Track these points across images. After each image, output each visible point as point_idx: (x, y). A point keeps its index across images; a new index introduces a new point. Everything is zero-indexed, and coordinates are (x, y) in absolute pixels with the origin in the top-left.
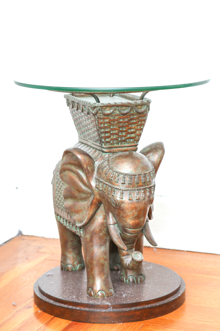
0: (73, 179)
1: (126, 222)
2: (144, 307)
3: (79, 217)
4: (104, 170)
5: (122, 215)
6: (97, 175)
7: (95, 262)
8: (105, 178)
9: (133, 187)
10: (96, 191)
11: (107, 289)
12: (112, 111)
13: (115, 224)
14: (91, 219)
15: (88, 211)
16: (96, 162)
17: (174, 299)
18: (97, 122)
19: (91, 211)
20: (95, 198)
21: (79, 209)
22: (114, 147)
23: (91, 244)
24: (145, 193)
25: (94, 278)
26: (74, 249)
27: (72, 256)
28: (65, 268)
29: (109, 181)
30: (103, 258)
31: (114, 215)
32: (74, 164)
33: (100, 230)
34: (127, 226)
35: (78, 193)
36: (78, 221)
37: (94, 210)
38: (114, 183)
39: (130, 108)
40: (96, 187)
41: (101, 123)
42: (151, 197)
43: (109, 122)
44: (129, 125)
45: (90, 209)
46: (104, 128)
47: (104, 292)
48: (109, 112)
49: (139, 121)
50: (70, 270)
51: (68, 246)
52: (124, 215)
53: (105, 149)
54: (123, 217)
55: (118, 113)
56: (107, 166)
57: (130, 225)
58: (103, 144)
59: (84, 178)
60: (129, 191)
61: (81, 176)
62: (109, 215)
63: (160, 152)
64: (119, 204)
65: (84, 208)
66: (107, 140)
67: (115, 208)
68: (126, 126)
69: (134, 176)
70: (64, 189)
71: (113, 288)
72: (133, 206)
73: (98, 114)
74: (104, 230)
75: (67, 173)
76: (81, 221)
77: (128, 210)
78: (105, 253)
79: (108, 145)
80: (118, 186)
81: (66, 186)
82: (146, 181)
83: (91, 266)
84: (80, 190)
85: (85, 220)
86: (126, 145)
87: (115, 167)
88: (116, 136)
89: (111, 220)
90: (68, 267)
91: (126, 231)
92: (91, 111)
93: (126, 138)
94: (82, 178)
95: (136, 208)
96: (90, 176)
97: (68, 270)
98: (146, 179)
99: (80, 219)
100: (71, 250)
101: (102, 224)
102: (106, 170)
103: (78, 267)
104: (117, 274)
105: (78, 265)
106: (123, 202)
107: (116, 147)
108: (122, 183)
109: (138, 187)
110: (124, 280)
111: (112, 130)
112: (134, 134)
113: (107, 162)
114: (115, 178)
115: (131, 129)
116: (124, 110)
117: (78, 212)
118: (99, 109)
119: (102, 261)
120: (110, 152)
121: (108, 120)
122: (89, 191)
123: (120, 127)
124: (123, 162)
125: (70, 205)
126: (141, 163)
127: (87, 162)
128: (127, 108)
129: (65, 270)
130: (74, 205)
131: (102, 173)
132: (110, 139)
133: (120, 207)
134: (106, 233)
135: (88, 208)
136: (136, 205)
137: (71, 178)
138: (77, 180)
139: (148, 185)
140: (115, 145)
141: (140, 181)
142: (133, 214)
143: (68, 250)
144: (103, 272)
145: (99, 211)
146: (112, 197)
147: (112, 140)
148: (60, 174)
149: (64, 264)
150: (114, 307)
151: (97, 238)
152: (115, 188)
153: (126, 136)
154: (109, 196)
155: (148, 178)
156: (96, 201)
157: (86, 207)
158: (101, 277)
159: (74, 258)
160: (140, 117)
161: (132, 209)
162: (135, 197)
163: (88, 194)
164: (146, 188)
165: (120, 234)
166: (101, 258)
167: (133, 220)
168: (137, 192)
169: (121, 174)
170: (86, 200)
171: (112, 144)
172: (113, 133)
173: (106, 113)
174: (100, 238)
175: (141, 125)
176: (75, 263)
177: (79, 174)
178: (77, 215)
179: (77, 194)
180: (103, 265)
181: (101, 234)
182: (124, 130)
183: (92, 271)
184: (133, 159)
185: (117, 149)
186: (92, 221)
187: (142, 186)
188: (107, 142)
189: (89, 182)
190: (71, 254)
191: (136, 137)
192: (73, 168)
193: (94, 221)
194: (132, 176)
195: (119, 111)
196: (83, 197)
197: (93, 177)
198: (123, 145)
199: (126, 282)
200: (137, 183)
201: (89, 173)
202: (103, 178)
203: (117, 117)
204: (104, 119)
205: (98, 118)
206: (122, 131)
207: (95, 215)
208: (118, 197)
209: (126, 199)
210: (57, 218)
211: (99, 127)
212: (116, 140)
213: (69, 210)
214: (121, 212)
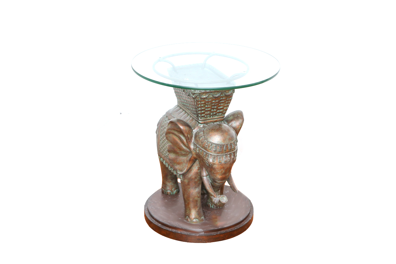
0: (176, 141)
1: (216, 177)
2: (226, 231)
3: (180, 168)
4: (201, 139)
5: (213, 172)
6: (195, 141)
7: (191, 199)
8: (202, 146)
9: (222, 153)
10: (194, 152)
11: (200, 217)
12: (207, 96)
13: (207, 175)
14: (189, 170)
15: (187, 164)
16: (193, 130)
17: (247, 222)
18: (196, 103)
19: (189, 165)
20: (193, 156)
21: (180, 162)
22: (208, 120)
23: (189, 186)
24: (230, 157)
25: (190, 210)
26: (172, 180)
27: (171, 185)
28: (165, 193)
29: (205, 148)
30: (197, 196)
31: (206, 170)
32: (177, 131)
33: (196, 178)
34: (216, 179)
35: (180, 151)
36: (179, 170)
37: (192, 164)
38: (209, 150)
39: (220, 93)
40: (194, 149)
41: (199, 104)
42: (235, 159)
43: (205, 103)
44: (219, 104)
45: (189, 164)
46: (201, 107)
47: (198, 219)
48: (205, 97)
49: (226, 101)
50: (169, 194)
51: (168, 178)
52: (215, 172)
53: (201, 121)
54: (214, 173)
55: (212, 97)
56: (203, 137)
57: (219, 178)
58: (199, 118)
59: (185, 141)
60: (219, 156)
61: (182, 139)
62: (203, 169)
63: (240, 121)
64: (211, 165)
65: (184, 161)
66: (203, 115)
67: (208, 167)
68: (217, 105)
69: (223, 146)
70: (168, 146)
71: (203, 216)
72: (222, 167)
73: (197, 98)
74: (198, 177)
75: (171, 135)
76: (181, 171)
77: (218, 169)
78: (199, 193)
79: (203, 119)
80: (211, 152)
81: (170, 144)
82: (232, 148)
83: (188, 201)
84: (181, 149)
85: (184, 170)
86: (216, 117)
87: (209, 139)
88: (209, 112)
89: (204, 173)
90: (167, 192)
91: (215, 182)
92: (192, 95)
93: (216, 112)
94: (183, 140)
95: (223, 168)
96: (189, 141)
97: (167, 194)
98: (232, 146)
99: (181, 169)
100: (170, 180)
101: (197, 173)
102: (202, 139)
103: (175, 192)
104: (204, 198)
105: (175, 190)
106: (214, 164)
107: (209, 119)
108: (214, 151)
109: (225, 153)
110: (210, 206)
111: (207, 108)
112: (222, 110)
113: (203, 132)
114: (209, 146)
115: (220, 106)
116: (216, 94)
117: (179, 164)
118: (198, 95)
119: (196, 198)
120: (204, 123)
121: (204, 102)
122: (188, 150)
123: (212, 106)
124: (215, 135)
125: (173, 157)
126: (228, 135)
127: (188, 132)
128: (218, 93)
129: (165, 194)
130: (176, 159)
131: (199, 140)
132: (204, 114)
133: (212, 167)
134: (200, 179)
135: (187, 161)
136: (224, 166)
137: (174, 139)
138: (179, 141)
139: (233, 151)
140: (208, 118)
141: (228, 148)
142: (222, 172)
143: (168, 180)
144: (196, 205)
145: (195, 164)
146: (206, 159)
147: (206, 115)
148: (166, 135)
149: (165, 189)
150: (205, 232)
151: (193, 183)
152: (209, 154)
153: (216, 111)
154: (205, 158)
155: (233, 146)
156: (193, 158)
157: (186, 161)
158: (195, 209)
159: (172, 186)
160: (227, 98)
161: (221, 168)
162: (223, 160)
163: (188, 152)
164: (231, 153)
165: (211, 183)
166: (195, 197)
167: (221, 175)
168: (225, 157)
169: (214, 144)
170: (186, 156)
171: (206, 118)
172: (207, 110)
173: (203, 97)
174: (195, 183)
175: (228, 103)
176: (173, 189)
177: (181, 138)
178: (178, 166)
179: (178, 151)
180: (197, 201)
181: (196, 180)
182: (215, 107)
183: (189, 205)
184: (222, 132)
185: (210, 120)
186: (189, 171)
187: (229, 152)
188: (203, 116)
189: (188, 144)
190: (170, 183)
191: (223, 111)
192: (176, 133)
193: (191, 171)
194: (222, 146)
195: (213, 96)
196: (183, 153)
197: (191, 142)
198: (214, 118)
199: (211, 207)
200: (225, 150)
201: (189, 139)
202: (200, 145)
203: (211, 99)
204: (201, 101)
205: (197, 101)
206: (214, 109)
207: (192, 167)
208: (211, 160)
209: (216, 162)
210: (160, 159)
211: (197, 107)
212: (209, 114)
213: (172, 161)
214: (213, 170)
